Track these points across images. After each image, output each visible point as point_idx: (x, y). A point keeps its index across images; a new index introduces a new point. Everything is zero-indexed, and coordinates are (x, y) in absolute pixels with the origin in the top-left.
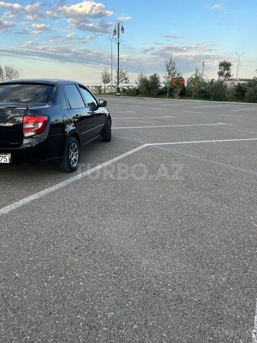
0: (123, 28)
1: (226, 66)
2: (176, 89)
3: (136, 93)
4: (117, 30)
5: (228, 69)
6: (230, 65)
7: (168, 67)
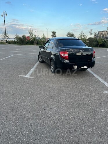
0: (6, 14)
1: (54, 33)
2: (34, 42)
3: (14, 43)
4: (3, 15)
5: (55, 34)
6: (56, 33)
7: (30, 32)
